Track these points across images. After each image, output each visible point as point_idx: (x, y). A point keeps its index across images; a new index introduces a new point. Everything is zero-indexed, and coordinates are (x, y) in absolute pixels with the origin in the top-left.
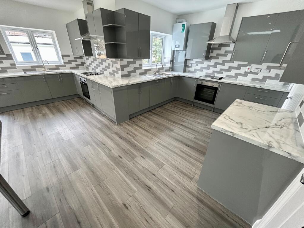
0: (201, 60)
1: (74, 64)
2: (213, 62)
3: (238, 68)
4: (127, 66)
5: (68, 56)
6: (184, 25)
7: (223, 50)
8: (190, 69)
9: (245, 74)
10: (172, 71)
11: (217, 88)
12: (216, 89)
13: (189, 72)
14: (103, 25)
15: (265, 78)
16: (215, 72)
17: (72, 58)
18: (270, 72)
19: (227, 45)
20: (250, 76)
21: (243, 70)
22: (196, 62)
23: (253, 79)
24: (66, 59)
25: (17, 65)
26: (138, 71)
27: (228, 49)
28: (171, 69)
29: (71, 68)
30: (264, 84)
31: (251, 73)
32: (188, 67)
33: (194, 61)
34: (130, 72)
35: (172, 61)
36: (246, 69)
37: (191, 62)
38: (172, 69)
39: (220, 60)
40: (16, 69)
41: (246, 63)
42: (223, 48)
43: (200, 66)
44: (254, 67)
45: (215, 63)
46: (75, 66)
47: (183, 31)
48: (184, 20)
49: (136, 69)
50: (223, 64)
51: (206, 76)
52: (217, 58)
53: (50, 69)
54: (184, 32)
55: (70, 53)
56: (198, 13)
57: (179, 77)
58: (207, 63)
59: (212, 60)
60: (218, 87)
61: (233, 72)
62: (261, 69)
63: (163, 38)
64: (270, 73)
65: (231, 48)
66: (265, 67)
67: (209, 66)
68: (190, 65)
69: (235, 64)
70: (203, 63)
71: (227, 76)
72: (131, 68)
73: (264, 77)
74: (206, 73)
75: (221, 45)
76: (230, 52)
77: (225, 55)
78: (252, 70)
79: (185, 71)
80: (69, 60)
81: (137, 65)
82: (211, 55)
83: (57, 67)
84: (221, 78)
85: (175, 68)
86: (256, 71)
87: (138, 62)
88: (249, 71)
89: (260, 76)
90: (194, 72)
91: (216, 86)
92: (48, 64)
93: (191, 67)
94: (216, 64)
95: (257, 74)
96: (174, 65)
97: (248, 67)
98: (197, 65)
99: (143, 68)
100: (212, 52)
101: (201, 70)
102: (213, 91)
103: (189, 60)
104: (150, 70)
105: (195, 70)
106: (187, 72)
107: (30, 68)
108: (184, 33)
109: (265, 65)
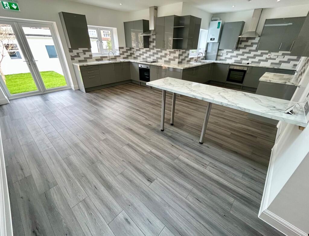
3: (261, 55)
4: (182, 55)
5: (123, 48)
6: (219, 23)
8: (221, 58)
9: (266, 60)
12: (245, 72)
14: (174, 26)
15: (281, 62)
16: (242, 59)
17: (125, 50)
19: (254, 38)
20: (270, 61)
21: (264, 57)
22: (227, 52)
23: (272, 63)
25: (93, 56)
26: (187, 59)
27: (254, 41)
28: (205, 58)
29: (124, 58)
30: (280, 66)
34: (182, 60)
35: (206, 51)
39: (247, 50)
40: (93, 59)
41: (267, 52)
42: (249, 41)
43: (229, 55)
45: (243, 52)
46: (126, 56)
48: (218, 19)
50: (249, 53)
51: (235, 63)
52: (245, 48)
53: (112, 59)
54: (219, 28)
56: (230, 13)
57: (214, 64)
58: (236, 53)
59: (241, 50)
61: (257, 59)
62: (278, 56)
64: (284, 59)
65: (257, 40)
66: (281, 54)
67: (238, 55)
68: (221, 54)
69: (259, 52)
70: (232, 52)
71: (252, 62)
74: (235, 60)
76: (255, 43)
77: (251, 45)
78: (272, 57)
80: (123, 52)
81: (186, 55)
83: (115, 58)
84: (248, 64)
85: (209, 57)
86: (275, 57)
87: (187, 52)
88: (269, 57)
89: (277, 61)
91: (245, 69)
96: (207, 55)
97: (269, 54)
99: (190, 57)
100: (241, 44)
101: (230, 58)
102: (242, 73)
103: (221, 50)
105: (226, 58)
106: (218, 60)
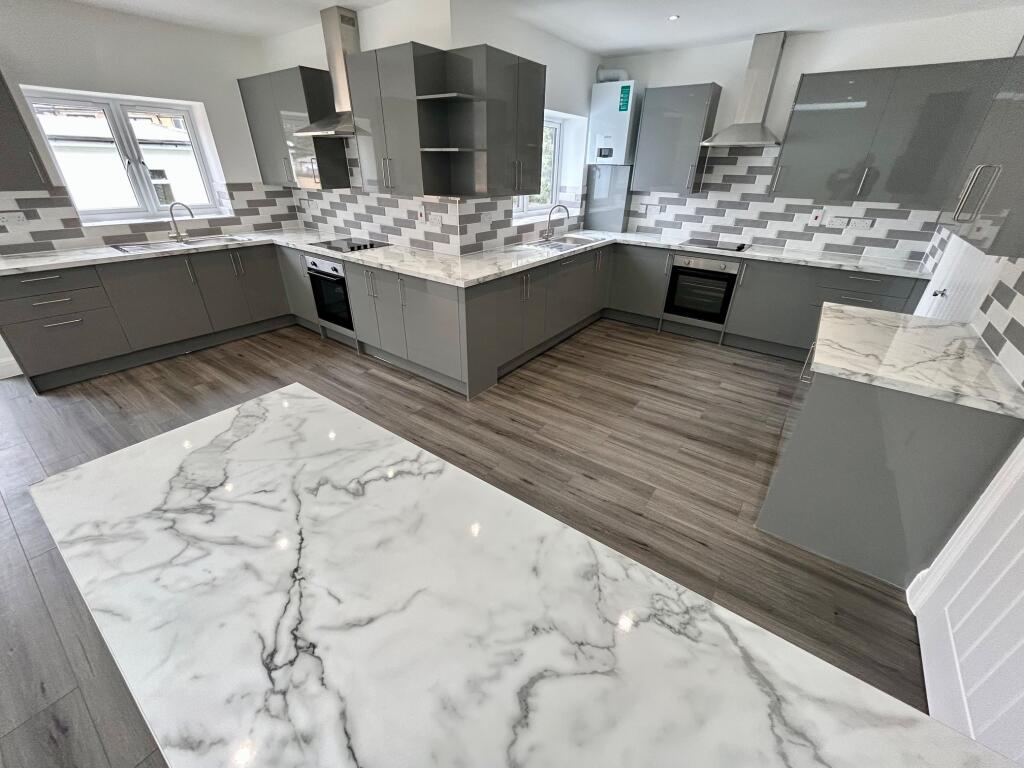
0: (675, 195)
1: (265, 214)
2: (712, 199)
3: (787, 216)
4: (475, 218)
5: (247, 187)
6: (625, 89)
7: (743, 165)
8: (642, 222)
9: (807, 234)
10: (587, 227)
11: (735, 275)
12: (730, 279)
13: (639, 230)
14: (418, 94)
15: (861, 243)
16: (717, 229)
17: (259, 194)
18: (872, 225)
19: (756, 151)
20: (821, 239)
21: (798, 223)
22: (662, 200)
23: (828, 247)
24: (243, 198)
25: (84, 225)
26: (502, 233)
27: (756, 161)
28: (582, 223)
29: (259, 228)
30: (859, 258)
31: (822, 229)
32: (636, 214)
33: (654, 198)
34: (481, 237)
35: (587, 197)
36: (809, 219)
37: (646, 199)
38: (586, 222)
39: (734, 194)
40: (83, 236)
41: (808, 202)
42: (741, 159)
43: (672, 211)
44: (830, 214)
45: (720, 203)
46: (269, 221)
47: (624, 107)
48: (622, 73)
49: (496, 225)
50: (742, 204)
51: (692, 242)
52: (724, 186)
53: (192, 233)
54: (626, 110)
55: (254, 176)
56: (664, 53)
57: (615, 247)
58: (692, 204)
59: (711, 194)
60: (735, 273)
61: (772, 229)
62: (850, 219)
63: (557, 126)
64: (873, 229)
65: (768, 157)
66: (861, 214)
67: (701, 213)
68: (642, 210)
69: (779, 205)
70: (681, 202)
71: (756, 240)
72: (484, 227)
73: (859, 240)
74: (693, 233)
75: (737, 152)
76: (763, 170)
77: (750, 177)
78: (826, 222)
79: (625, 230)
80: (250, 202)
81: (498, 215)
82: (706, 178)
83: (214, 227)
84: (741, 248)
85: (596, 220)
86: (837, 224)
87: (502, 204)
88: (816, 224)
89: (846, 238)
90: (656, 230)
91: (733, 269)
92: (190, 218)
93: (644, 216)
94: (721, 209)
95: (839, 231)
96: (592, 210)
97: (815, 212)
98: (663, 210)
99: (516, 223)
100: (710, 171)
101: (676, 224)
102: (722, 286)
103: (638, 193)
104: (529, 228)
105: (658, 223)
106: (632, 232)
107: (129, 232)
108: (627, 115)
109: (859, 208)
